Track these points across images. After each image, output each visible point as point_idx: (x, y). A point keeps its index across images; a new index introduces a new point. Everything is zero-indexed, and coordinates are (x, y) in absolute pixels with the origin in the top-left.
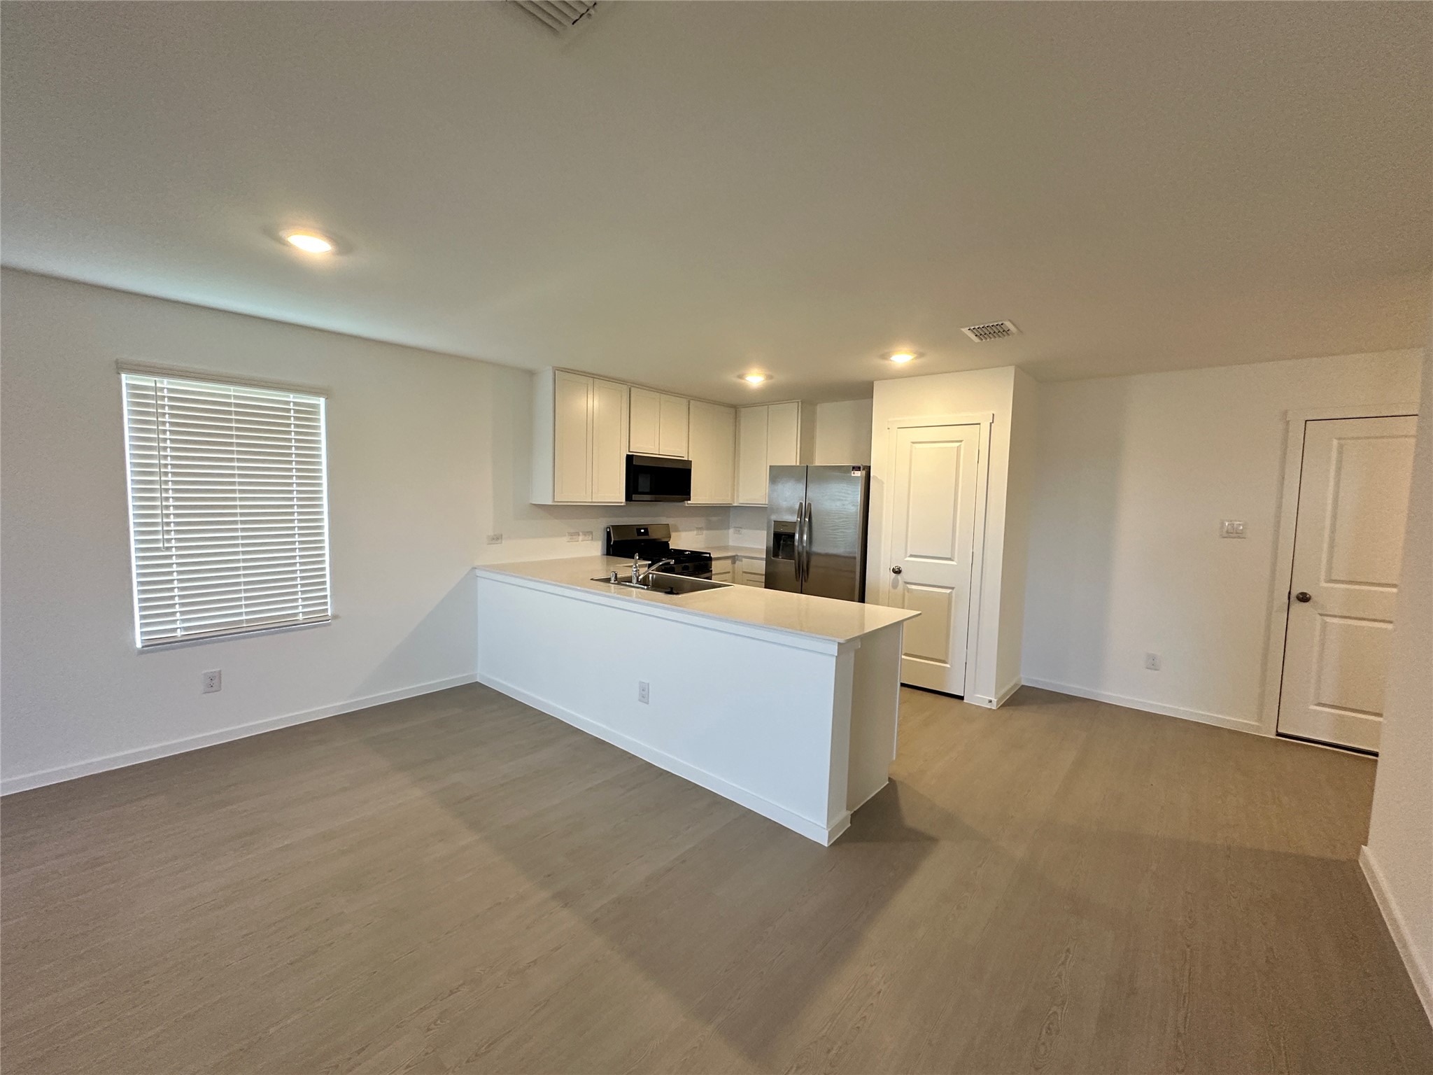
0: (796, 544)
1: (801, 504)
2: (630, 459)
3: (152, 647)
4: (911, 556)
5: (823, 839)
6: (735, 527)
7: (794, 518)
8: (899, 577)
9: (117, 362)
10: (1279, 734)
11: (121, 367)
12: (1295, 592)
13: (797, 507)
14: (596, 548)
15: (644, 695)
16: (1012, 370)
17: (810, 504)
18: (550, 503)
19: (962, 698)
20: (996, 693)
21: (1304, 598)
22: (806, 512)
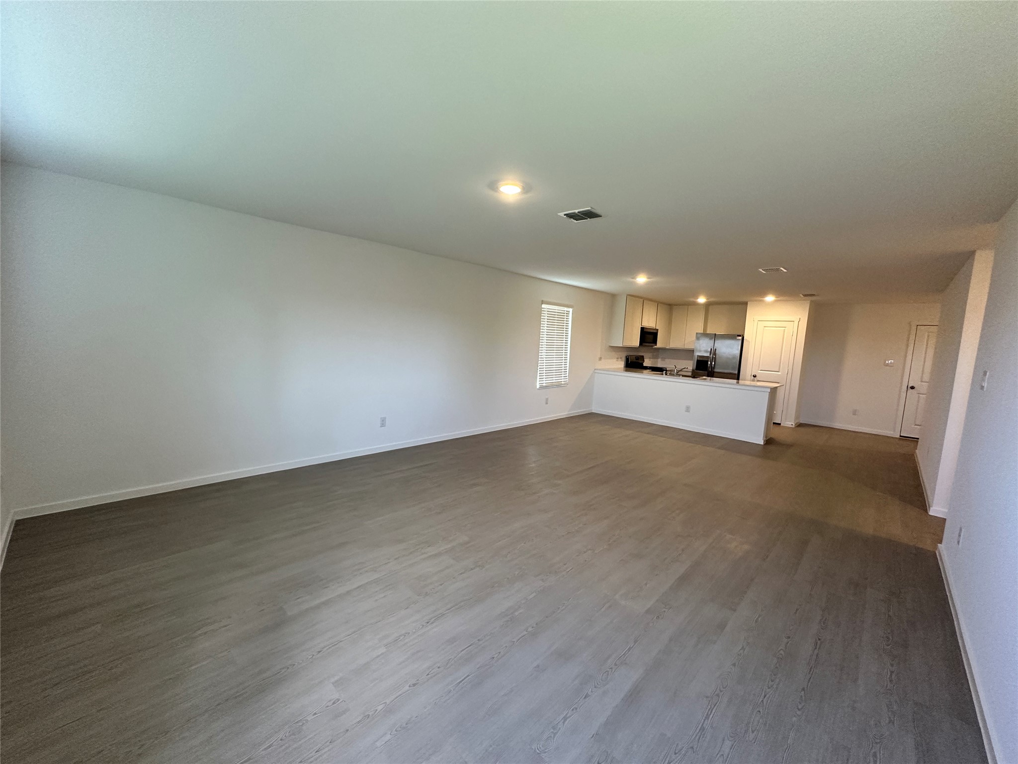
0: (709, 366)
1: (711, 349)
2: (642, 329)
3: (542, 387)
4: (761, 370)
5: (762, 443)
6: (662, 358)
7: (707, 354)
8: (755, 378)
9: (542, 301)
10: (901, 436)
11: (543, 302)
12: (910, 386)
13: (709, 350)
14: (621, 364)
15: (688, 409)
16: (809, 302)
17: (716, 349)
18: (621, 346)
19: (780, 424)
20: (795, 421)
21: (912, 388)
22: (714, 352)
